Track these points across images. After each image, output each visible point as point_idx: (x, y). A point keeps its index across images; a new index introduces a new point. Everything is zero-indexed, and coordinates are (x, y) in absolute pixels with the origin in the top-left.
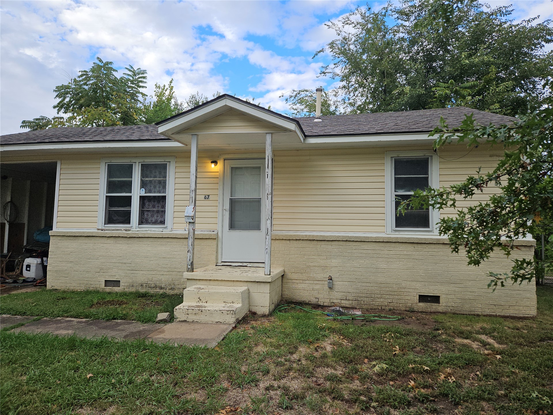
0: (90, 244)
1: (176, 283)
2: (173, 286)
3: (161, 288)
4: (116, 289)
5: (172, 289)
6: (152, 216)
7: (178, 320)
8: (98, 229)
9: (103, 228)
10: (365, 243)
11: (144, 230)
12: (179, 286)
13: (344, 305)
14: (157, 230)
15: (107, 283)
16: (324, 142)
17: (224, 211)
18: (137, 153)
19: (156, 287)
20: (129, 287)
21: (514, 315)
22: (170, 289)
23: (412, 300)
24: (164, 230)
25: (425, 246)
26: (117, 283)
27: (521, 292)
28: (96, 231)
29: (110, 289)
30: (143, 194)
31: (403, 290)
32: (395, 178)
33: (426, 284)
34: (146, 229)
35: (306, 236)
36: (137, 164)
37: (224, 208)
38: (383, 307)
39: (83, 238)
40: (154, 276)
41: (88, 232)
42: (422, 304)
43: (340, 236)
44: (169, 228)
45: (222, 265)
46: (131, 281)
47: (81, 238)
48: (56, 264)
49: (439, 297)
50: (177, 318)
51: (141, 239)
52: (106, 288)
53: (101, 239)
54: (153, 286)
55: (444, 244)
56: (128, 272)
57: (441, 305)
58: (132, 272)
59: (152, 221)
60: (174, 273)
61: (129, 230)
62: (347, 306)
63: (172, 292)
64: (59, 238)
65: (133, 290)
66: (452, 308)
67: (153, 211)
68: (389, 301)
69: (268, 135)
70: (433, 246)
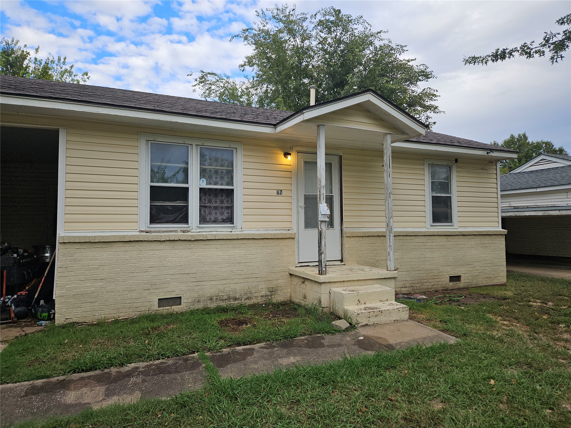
0: (132, 251)
1: (253, 290)
2: (249, 294)
3: (236, 299)
4: (176, 308)
5: (248, 298)
6: (210, 214)
7: (360, 325)
8: (142, 231)
9: (148, 229)
10: (418, 237)
11: (208, 230)
12: (256, 295)
13: (403, 292)
14: (225, 230)
15: (162, 302)
16: (399, 146)
17: (299, 208)
18: (192, 133)
19: (229, 299)
20: (193, 303)
21: (497, 283)
22: (246, 299)
23: (445, 281)
24: (234, 230)
25: (453, 237)
26: (177, 300)
27: (500, 267)
28: (138, 234)
29: (168, 309)
30: (204, 185)
31: (441, 274)
32: (432, 182)
33: (454, 267)
34: (210, 230)
35: (377, 232)
36: (194, 146)
37: (299, 205)
38: (429, 290)
39: (121, 245)
40: (227, 285)
41: (131, 236)
42: (451, 284)
43: (401, 232)
44: (239, 227)
45: (300, 266)
46: (196, 295)
47: (116, 245)
48: (73, 285)
49: (460, 276)
50: (359, 323)
51: (207, 243)
52: (159, 309)
53: (150, 244)
54: (225, 297)
55: (464, 235)
56: (191, 284)
57: (461, 282)
58: (197, 284)
59: (210, 219)
60: (249, 280)
61: (188, 231)
62: (406, 292)
63: (249, 302)
64: (77, 246)
65: (201, 306)
66: (467, 284)
67: (210, 207)
68: (433, 284)
69: (388, 135)
70: (457, 237)
